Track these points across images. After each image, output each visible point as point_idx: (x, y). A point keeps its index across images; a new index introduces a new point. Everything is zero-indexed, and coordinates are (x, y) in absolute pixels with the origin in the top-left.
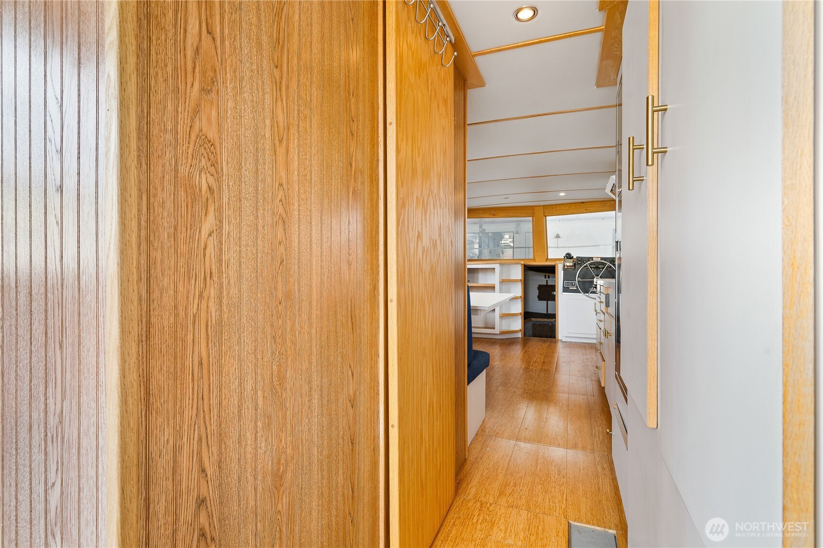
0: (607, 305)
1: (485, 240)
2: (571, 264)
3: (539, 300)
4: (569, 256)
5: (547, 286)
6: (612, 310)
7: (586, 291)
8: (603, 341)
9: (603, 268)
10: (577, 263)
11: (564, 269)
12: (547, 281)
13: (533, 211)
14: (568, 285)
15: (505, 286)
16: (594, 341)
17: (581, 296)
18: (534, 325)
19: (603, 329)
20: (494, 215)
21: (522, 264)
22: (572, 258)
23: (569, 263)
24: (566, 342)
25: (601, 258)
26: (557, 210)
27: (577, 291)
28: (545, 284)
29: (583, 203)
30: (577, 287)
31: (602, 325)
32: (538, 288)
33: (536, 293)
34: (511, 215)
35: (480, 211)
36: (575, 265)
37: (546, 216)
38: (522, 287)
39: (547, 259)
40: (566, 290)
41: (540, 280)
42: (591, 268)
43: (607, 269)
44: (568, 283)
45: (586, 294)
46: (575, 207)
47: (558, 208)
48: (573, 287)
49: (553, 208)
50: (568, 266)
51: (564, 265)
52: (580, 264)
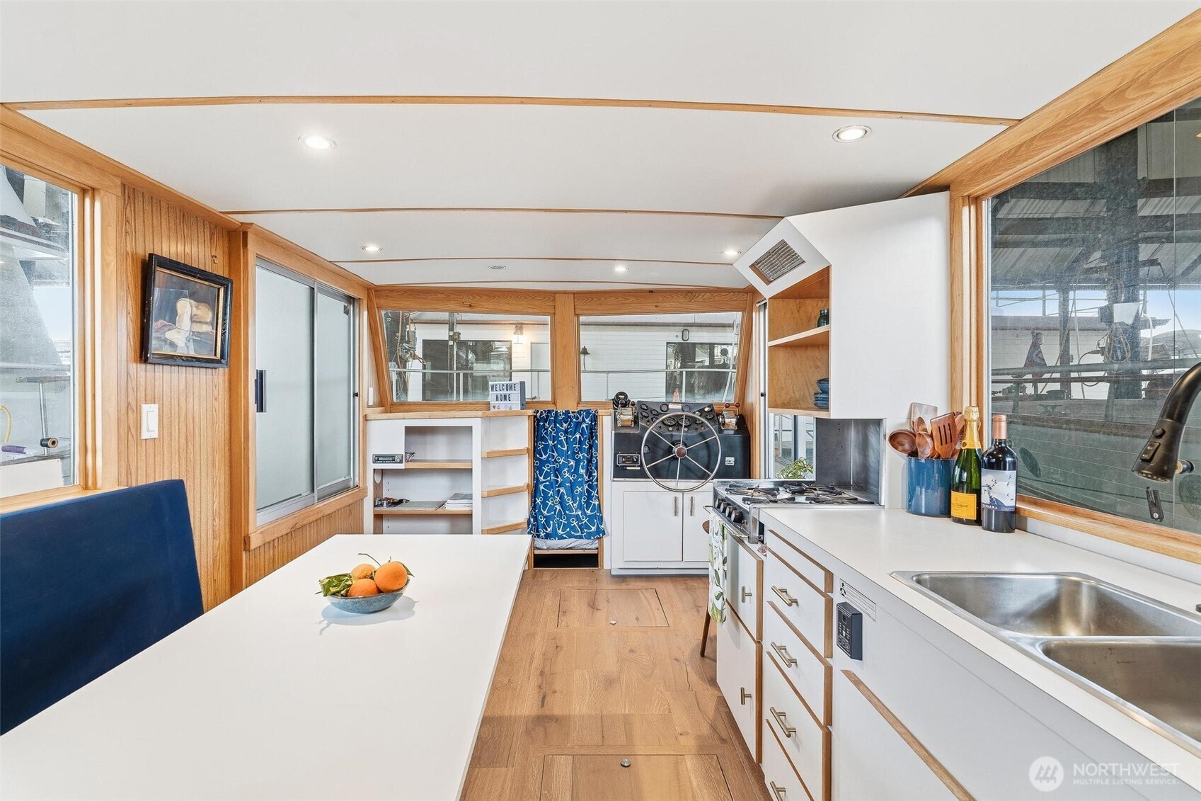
1: (461, 354)
2: (631, 417)
4: (621, 401)
7: (659, 474)
10: (640, 415)
11: (615, 428)
13: (552, 303)
14: (624, 462)
15: (493, 465)
17: (650, 485)
20: (470, 306)
21: (529, 416)
22: (630, 403)
23: (625, 417)
26: (600, 304)
27: (641, 474)
29: (651, 292)
30: (641, 465)
34: (507, 307)
35: (440, 295)
36: (636, 418)
37: (577, 315)
39: (579, 403)
40: (620, 472)
44: (623, 457)
45: (658, 480)
46: (637, 299)
47: (603, 299)
48: (635, 466)
49: (593, 299)
50: (622, 421)
51: (616, 420)
52: (646, 417)
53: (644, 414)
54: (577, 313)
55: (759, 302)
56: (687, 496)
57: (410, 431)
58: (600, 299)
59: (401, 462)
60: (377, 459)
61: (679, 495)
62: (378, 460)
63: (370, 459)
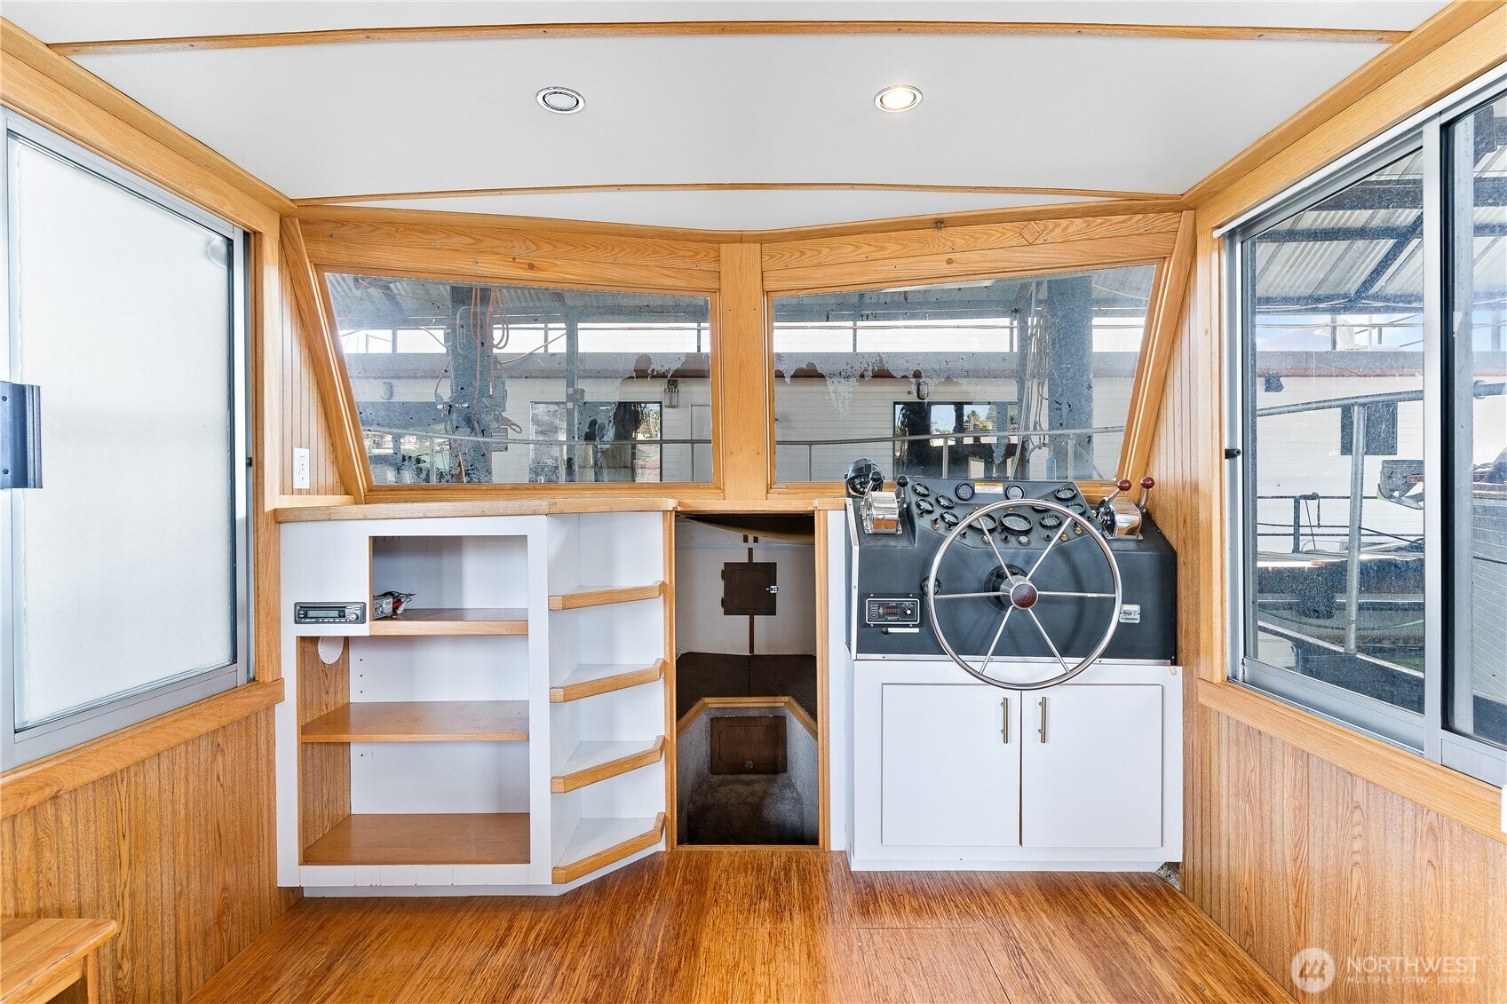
3: (726, 613)
5: (751, 565)
13: (712, 266)
15: (581, 623)
18: (714, 721)
20: (532, 267)
21: (665, 512)
28: (745, 560)
30: (927, 625)
32: (724, 575)
33: (718, 588)
40: (872, 640)
41: (730, 547)
44: (881, 605)
45: (964, 657)
46: (905, 246)
47: (825, 251)
48: (908, 626)
49: (803, 253)
50: (877, 522)
51: (859, 521)
52: (931, 512)
53: (924, 505)
54: (767, 288)
55: (1219, 227)
56: (1032, 697)
57: (382, 547)
58: (819, 252)
59: (360, 619)
60: (304, 612)
61: (1013, 695)
62: (306, 616)
63: (288, 613)
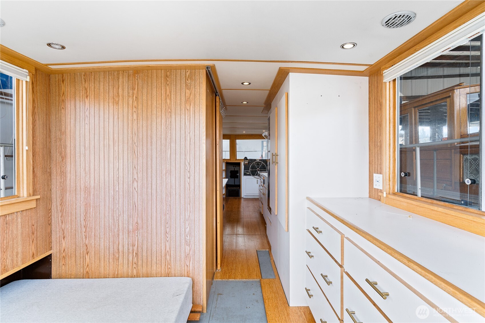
0: (264, 183)
2: (248, 162)
3: (231, 178)
4: (246, 158)
6: (266, 185)
7: (253, 175)
8: (262, 197)
9: (260, 164)
11: (244, 165)
12: (234, 169)
13: (230, 137)
14: (246, 172)
16: (258, 197)
17: (251, 177)
18: (231, 191)
19: (262, 192)
21: (225, 162)
22: (247, 159)
23: (246, 162)
24: (245, 198)
25: (259, 159)
27: (250, 175)
29: (252, 135)
30: (250, 173)
31: (262, 191)
36: (249, 163)
37: (236, 140)
38: (225, 173)
39: (236, 159)
40: (245, 174)
41: (232, 168)
42: (256, 164)
43: (262, 165)
